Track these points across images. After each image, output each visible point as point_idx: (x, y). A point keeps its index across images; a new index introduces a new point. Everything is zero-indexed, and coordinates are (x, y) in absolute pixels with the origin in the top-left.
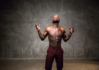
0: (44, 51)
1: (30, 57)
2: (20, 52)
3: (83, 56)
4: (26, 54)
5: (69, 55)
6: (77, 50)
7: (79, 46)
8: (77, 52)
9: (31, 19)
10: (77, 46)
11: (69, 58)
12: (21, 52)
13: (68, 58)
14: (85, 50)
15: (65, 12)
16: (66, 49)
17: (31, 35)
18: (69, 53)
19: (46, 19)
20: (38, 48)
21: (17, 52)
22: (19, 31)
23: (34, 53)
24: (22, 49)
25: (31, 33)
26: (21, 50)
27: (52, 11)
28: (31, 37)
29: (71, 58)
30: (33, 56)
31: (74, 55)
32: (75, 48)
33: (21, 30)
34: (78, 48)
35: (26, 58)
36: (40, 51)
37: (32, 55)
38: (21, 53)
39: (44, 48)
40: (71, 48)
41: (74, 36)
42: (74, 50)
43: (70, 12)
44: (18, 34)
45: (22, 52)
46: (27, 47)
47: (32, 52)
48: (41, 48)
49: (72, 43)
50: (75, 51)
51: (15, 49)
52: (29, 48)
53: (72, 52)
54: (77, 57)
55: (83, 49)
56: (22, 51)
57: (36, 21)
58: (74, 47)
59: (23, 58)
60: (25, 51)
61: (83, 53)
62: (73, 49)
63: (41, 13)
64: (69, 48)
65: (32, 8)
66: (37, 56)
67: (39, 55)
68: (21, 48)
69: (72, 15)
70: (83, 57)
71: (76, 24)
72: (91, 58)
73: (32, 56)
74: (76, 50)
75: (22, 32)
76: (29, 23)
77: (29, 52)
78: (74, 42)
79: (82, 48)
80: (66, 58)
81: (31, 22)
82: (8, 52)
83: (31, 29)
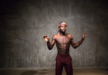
0: (51, 59)
1: (36, 66)
2: (25, 62)
3: (95, 65)
4: (31, 63)
5: (79, 64)
6: (88, 58)
7: (89, 54)
8: (88, 61)
9: (36, 25)
10: (87, 53)
13: (78, 68)
14: (96, 58)
15: (74, 16)
16: (75, 57)
17: (36, 42)
18: (79, 62)
20: (45, 57)
21: (22, 62)
22: (24, 38)
23: (40, 62)
24: (27, 58)
25: (37, 40)
26: (26, 59)
27: (59, 15)
28: (37, 45)
29: (81, 68)
30: (39, 66)
31: (84, 64)
32: (85, 56)
33: (26, 37)
34: (89, 56)
35: (31, 68)
36: (46, 60)
37: (39, 64)
39: (51, 57)
40: (81, 56)
42: (84, 58)
43: (79, 16)
44: (23, 42)
45: (27, 62)
46: (33, 56)
47: (38, 61)
48: (48, 57)
49: (82, 50)
50: (85, 59)
51: (19, 58)
52: (35, 57)
53: (82, 60)
54: (88, 67)
55: (94, 57)
56: (27, 60)
57: (42, 26)
58: (84, 55)
59: (28, 67)
60: (31, 60)
61: (94, 62)
62: (83, 56)
63: (48, 18)
64: (79, 56)
65: (38, 13)
66: (43, 66)
67: (46, 64)
68: (26, 57)
69: (81, 19)
70: (94, 66)
71: (85, 30)
72: (103, 67)
73: (38, 66)
74: (86, 58)
75: (27, 39)
76: (35, 29)
77: (35, 61)
78: (84, 50)
79: (93, 55)
80: (75, 67)
81: (37, 28)
82: (12, 62)
83: (36, 36)
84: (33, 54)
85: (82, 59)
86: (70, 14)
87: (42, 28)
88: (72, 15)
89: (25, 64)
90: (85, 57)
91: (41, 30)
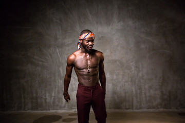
1: (61, 108)
2: (43, 101)
3: (159, 106)
4: (54, 102)
5: (132, 105)
6: (148, 94)
7: (150, 87)
8: (148, 99)
9: (60, 40)
10: (147, 86)
11: (132, 109)
12: (46, 99)
13: (130, 110)
14: (162, 93)
15: (122, 23)
16: (125, 93)
17: (61, 69)
18: (132, 99)
21: (39, 100)
22: (40, 63)
24: (47, 95)
26: (45, 96)
27: (97, 23)
28: (61, 73)
29: (136, 110)
30: (67, 107)
31: (141, 105)
32: (143, 91)
33: (44, 60)
34: (149, 91)
35: (54, 111)
37: (65, 104)
38: (46, 102)
40: (136, 91)
41: (141, 69)
42: (141, 94)
43: (130, 23)
44: (39, 68)
45: (48, 100)
46: (56, 91)
49: (137, 81)
50: (143, 96)
51: (34, 95)
53: (137, 98)
54: (148, 108)
55: (158, 92)
56: (47, 97)
57: (70, 42)
58: (140, 89)
59: (49, 110)
60: (53, 98)
61: (158, 101)
62: (138, 92)
63: (78, 28)
64: (132, 92)
66: (73, 107)
68: (45, 93)
70: (158, 108)
71: (143, 46)
72: (175, 110)
73: (64, 107)
74: (145, 94)
75: (45, 64)
76: (58, 47)
77: (60, 99)
78: (142, 81)
79: (156, 90)
80: (126, 109)
81: (62, 46)
82: (23, 101)
83: (60, 59)
84: (55, 88)
85: (138, 95)
86: (115, 19)
87: (68, 45)
88: (118, 22)
89: (44, 104)
90: (143, 93)
91: (67, 48)
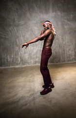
0: (33, 57)
1: (17, 64)
2: (6, 60)
4: (13, 61)
6: (68, 54)
7: (69, 50)
8: (68, 56)
9: (17, 22)
12: (7, 59)
14: (75, 53)
15: (54, 13)
17: (17, 40)
19: (35, 22)
20: (26, 54)
21: (3, 60)
22: (3, 36)
23: (22, 60)
24: (8, 56)
25: (18, 37)
27: (40, 12)
31: (64, 59)
32: (66, 52)
34: (69, 52)
35: (13, 67)
36: (28, 58)
38: (7, 61)
39: (33, 54)
41: (64, 40)
43: (59, 13)
44: (3, 40)
45: (9, 60)
46: (14, 54)
47: (19, 59)
48: (30, 54)
50: (66, 55)
52: (16, 55)
56: (8, 58)
58: (64, 51)
59: (10, 66)
60: (12, 59)
61: (73, 57)
63: (28, 15)
65: (17, 10)
66: (25, 63)
67: (28, 61)
68: (7, 56)
69: (62, 16)
71: (66, 27)
73: (20, 64)
75: (7, 37)
76: (15, 26)
77: (17, 59)
78: (65, 46)
79: (72, 51)
81: (18, 26)
86: (51, 10)
87: (22, 25)
88: (52, 12)
89: (6, 63)
91: (21, 27)
